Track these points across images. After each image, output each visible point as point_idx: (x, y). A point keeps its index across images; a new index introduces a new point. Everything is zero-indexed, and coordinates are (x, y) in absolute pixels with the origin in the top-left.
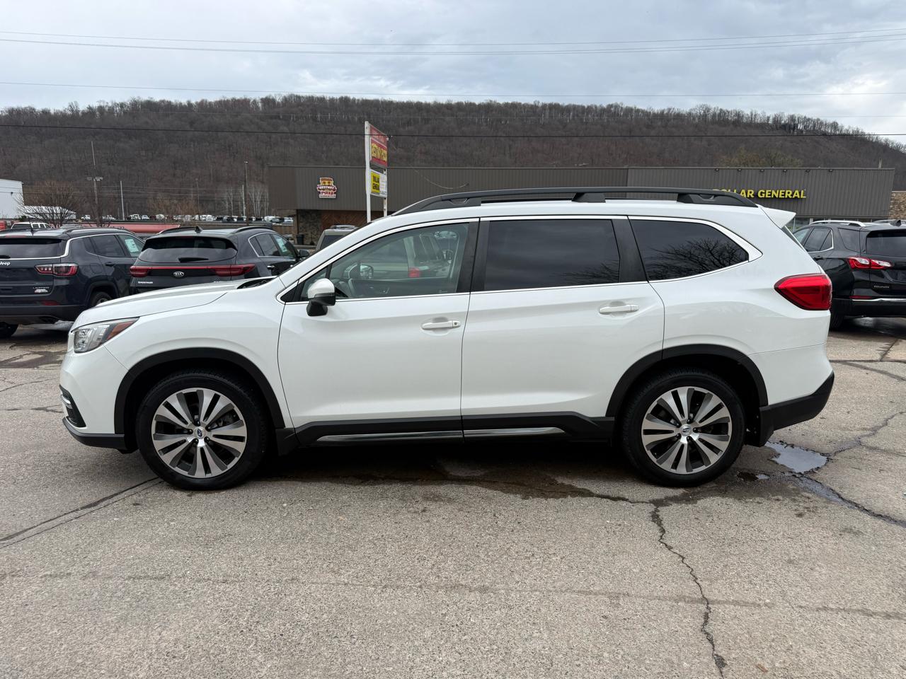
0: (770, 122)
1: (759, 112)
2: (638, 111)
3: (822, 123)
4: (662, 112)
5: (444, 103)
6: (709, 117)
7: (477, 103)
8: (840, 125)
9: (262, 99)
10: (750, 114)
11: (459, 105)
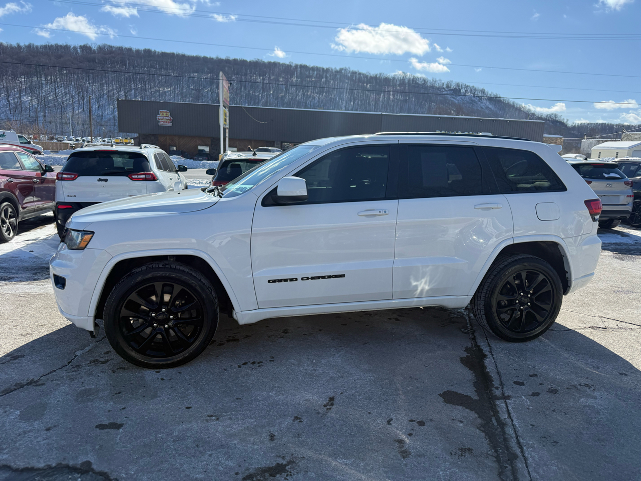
0: (444, 87)
1: (437, 79)
2: (360, 74)
3: (475, 89)
4: (376, 76)
5: (224, 58)
6: (406, 81)
7: (248, 61)
8: (486, 90)
9: (81, 46)
10: (432, 81)
11: (235, 60)
